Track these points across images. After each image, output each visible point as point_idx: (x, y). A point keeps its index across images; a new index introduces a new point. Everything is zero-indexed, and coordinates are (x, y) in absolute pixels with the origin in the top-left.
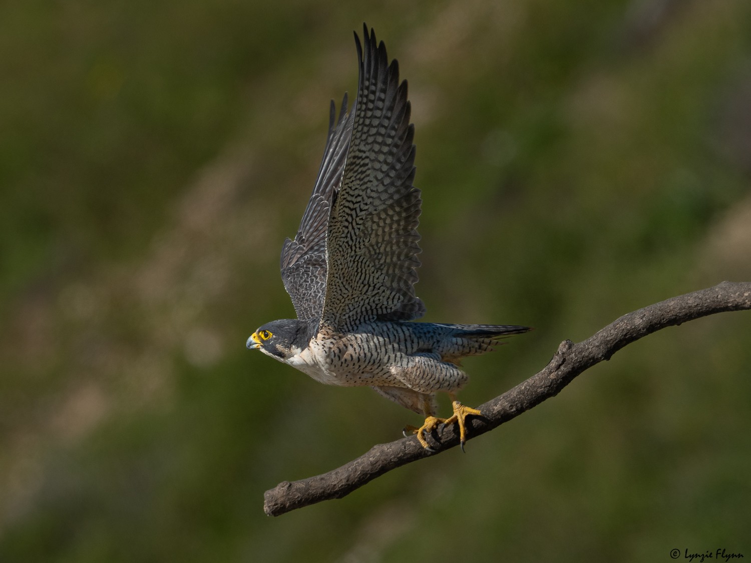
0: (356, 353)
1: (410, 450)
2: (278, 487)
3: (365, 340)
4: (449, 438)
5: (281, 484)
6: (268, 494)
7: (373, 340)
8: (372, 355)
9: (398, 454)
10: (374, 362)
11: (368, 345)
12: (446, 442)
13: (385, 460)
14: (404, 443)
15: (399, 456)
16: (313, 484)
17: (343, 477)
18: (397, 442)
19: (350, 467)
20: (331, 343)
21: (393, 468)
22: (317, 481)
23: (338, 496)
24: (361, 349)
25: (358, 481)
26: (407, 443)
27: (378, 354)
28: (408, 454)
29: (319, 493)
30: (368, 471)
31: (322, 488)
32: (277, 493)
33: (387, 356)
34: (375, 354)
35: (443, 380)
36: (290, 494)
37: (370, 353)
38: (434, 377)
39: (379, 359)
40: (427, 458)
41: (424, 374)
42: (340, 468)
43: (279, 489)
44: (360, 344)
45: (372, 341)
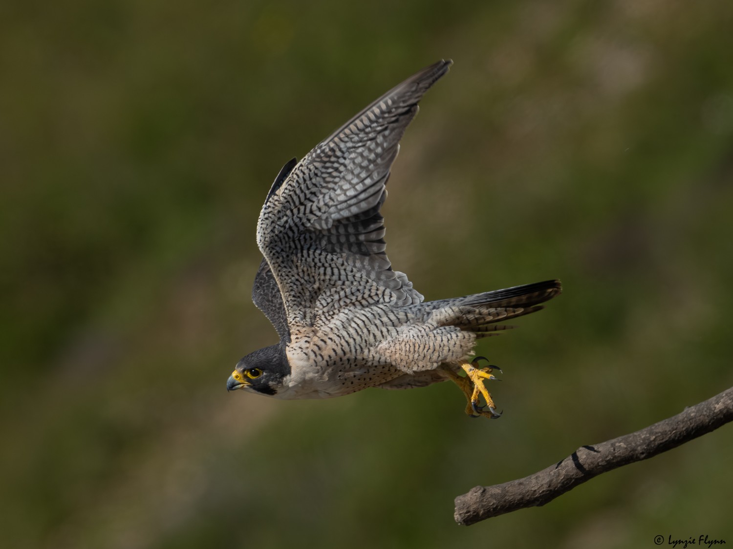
0: (337, 345)
1: (620, 453)
2: (470, 493)
3: (341, 327)
4: (664, 440)
5: (474, 489)
6: (459, 500)
7: (350, 325)
8: (354, 340)
9: (607, 457)
10: (361, 348)
11: (347, 332)
12: (661, 444)
13: (592, 463)
14: (613, 445)
15: (608, 459)
16: (511, 489)
17: (544, 482)
18: (605, 443)
19: (551, 471)
20: (306, 341)
21: (601, 472)
22: (514, 486)
23: (538, 503)
24: (341, 339)
25: (561, 486)
26: (617, 444)
27: (361, 337)
28: (618, 456)
29: (517, 499)
30: (573, 475)
31: (520, 495)
32: (470, 498)
33: (372, 335)
34: (358, 339)
35: (440, 346)
36: (485, 500)
37: (352, 339)
38: (427, 346)
39: (364, 341)
40: (639, 462)
41: (415, 346)
42: (541, 472)
43: (472, 494)
44: (338, 334)
45: (350, 327)
